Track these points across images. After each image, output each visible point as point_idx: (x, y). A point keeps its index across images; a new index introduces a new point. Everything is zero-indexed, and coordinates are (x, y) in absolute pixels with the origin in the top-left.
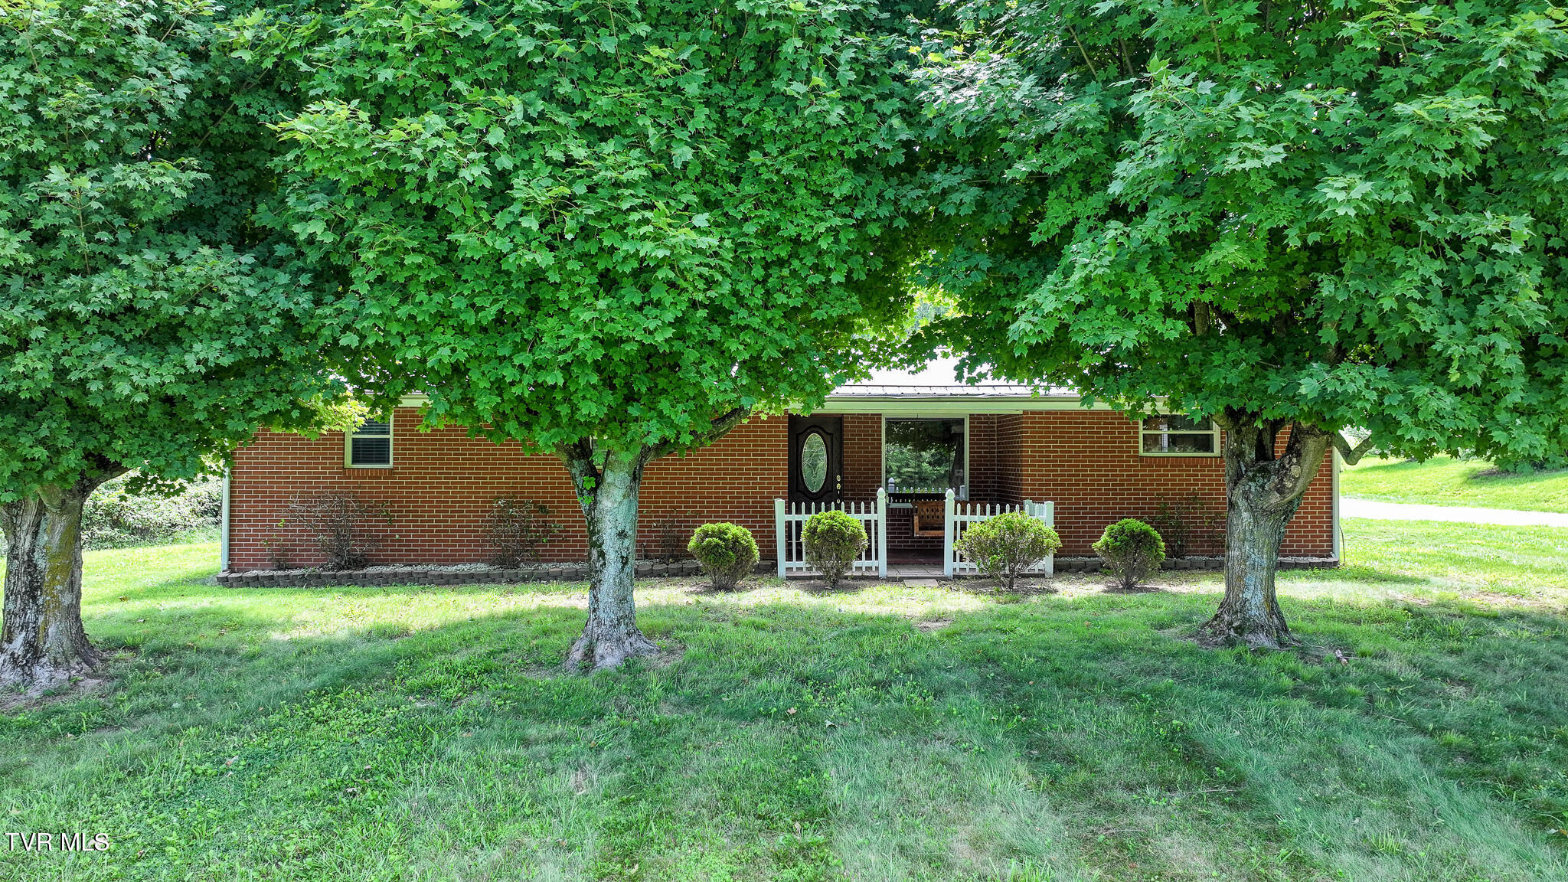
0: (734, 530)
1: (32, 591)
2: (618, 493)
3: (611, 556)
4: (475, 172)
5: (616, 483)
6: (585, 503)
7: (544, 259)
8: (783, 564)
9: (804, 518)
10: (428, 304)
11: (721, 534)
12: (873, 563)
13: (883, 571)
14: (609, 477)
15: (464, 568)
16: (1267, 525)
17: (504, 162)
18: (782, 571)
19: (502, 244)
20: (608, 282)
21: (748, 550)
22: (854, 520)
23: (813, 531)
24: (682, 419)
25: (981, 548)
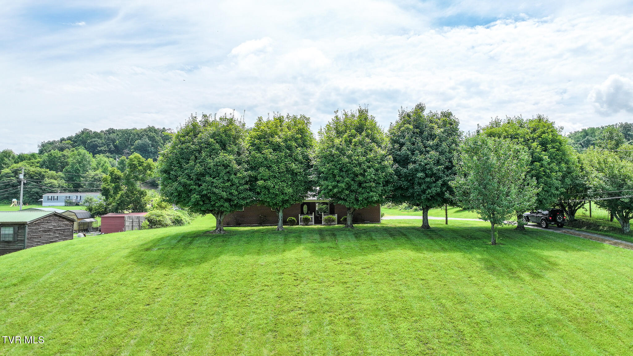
0: (293, 218)
1: (220, 224)
2: (281, 213)
3: (280, 219)
4: (273, 186)
5: (281, 211)
6: (277, 214)
7: (278, 193)
8: (300, 223)
9: (303, 217)
10: (267, 196)
11: (291, 219)
12: (312, 223)
13: (314, 224)
14: (280, 211)
15: (256, 225)
16: (350, 215)
17: (274, 185)
18: (300, 224)
19: (274, 191)
20: (283, 194)
21: (295, 221)
22: (309, 217)
23: (303, 218)
24: (289, 205)
25: (326, 220)
